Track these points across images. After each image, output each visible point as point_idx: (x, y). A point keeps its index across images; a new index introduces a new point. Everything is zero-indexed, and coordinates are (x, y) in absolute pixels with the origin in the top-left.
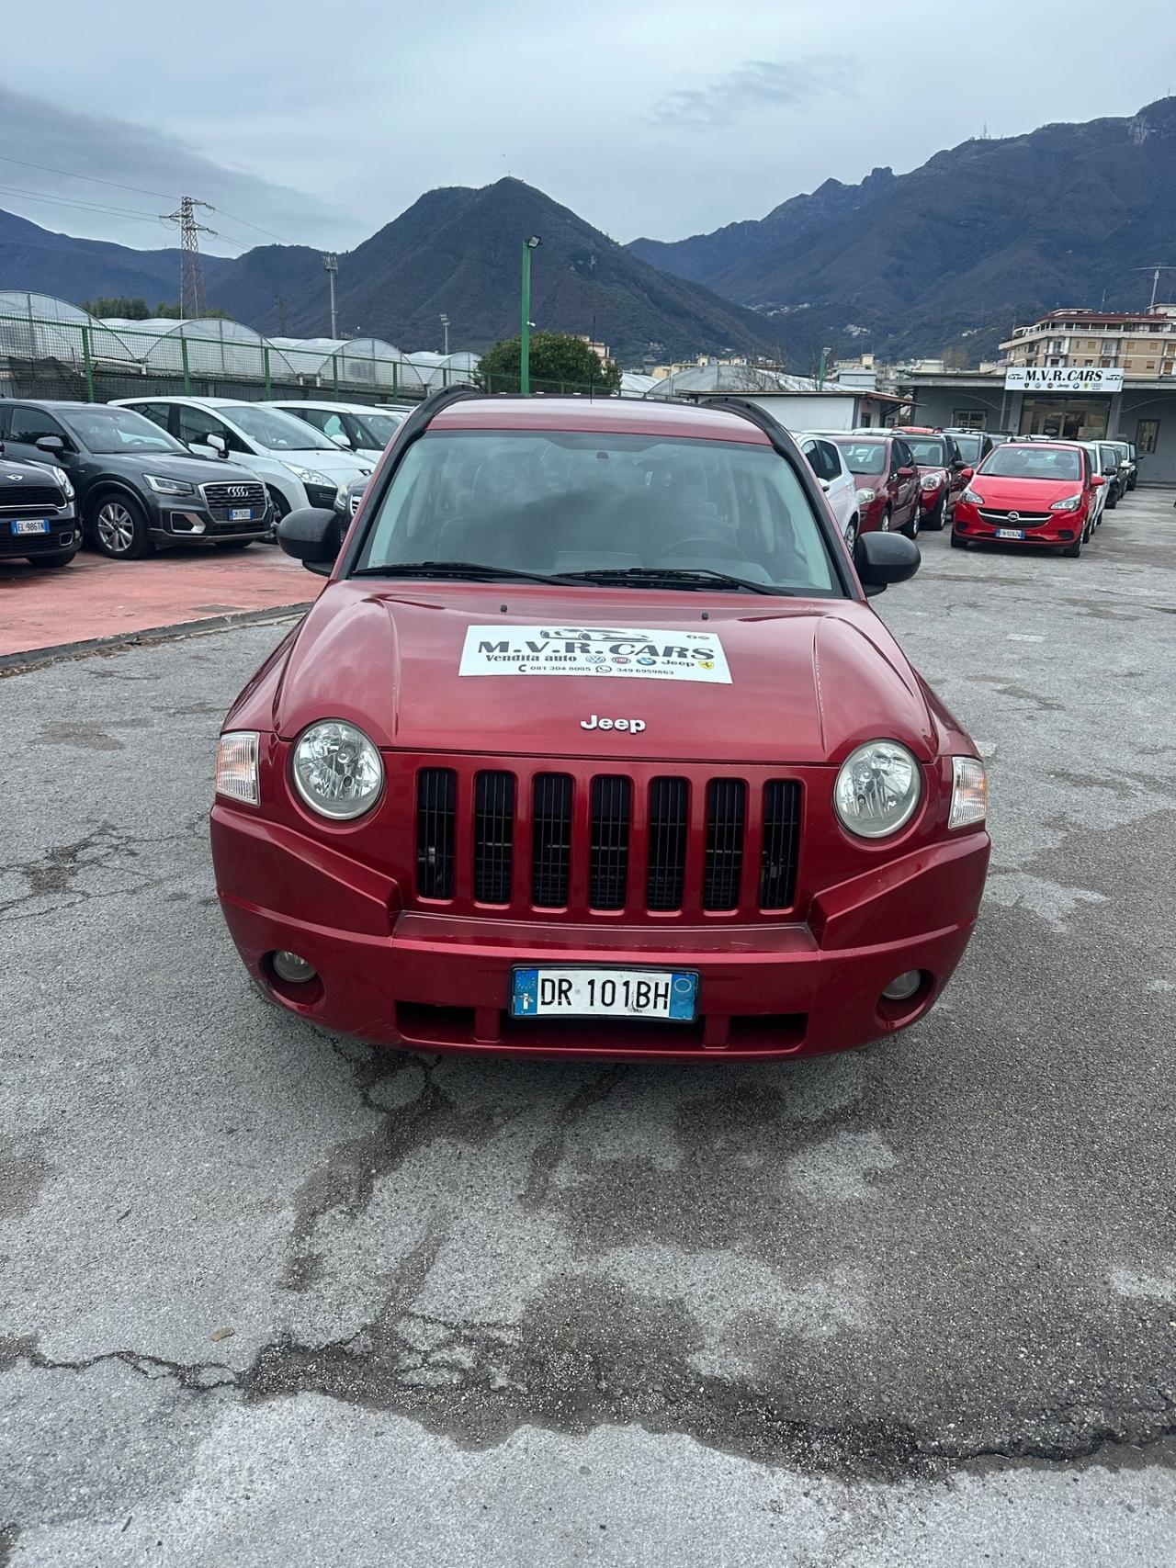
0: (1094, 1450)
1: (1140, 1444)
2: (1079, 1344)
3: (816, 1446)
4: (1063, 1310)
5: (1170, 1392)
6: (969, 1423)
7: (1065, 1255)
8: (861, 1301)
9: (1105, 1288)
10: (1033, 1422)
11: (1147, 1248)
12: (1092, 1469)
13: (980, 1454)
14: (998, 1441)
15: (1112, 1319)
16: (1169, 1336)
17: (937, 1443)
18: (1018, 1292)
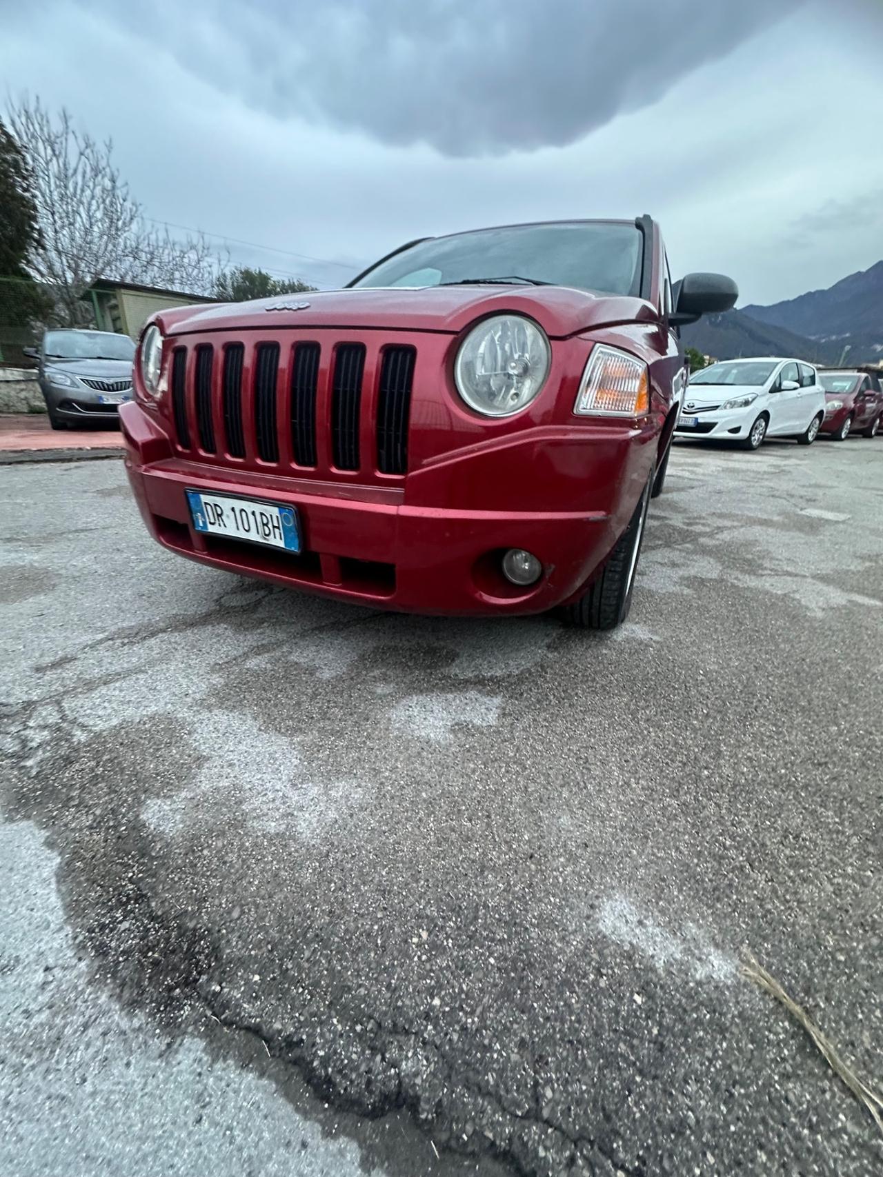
0: (375, 1114)
1: (445, 1148)
2: (492, 961)
3: (126, 925)
4: (513, 915)
5: (549, 1094)
6: (277, 987)
7: (572, 858)
8: (332, 814)
9: (586, 911)
10: (339, 1027)
11: (680, 891)
12: (343, 1141)
13: (248, 1029)
14: (278, 1026)
15: (561, 951)
16: (617, 1013)
17: (218, 988)
18: (482, 872)
